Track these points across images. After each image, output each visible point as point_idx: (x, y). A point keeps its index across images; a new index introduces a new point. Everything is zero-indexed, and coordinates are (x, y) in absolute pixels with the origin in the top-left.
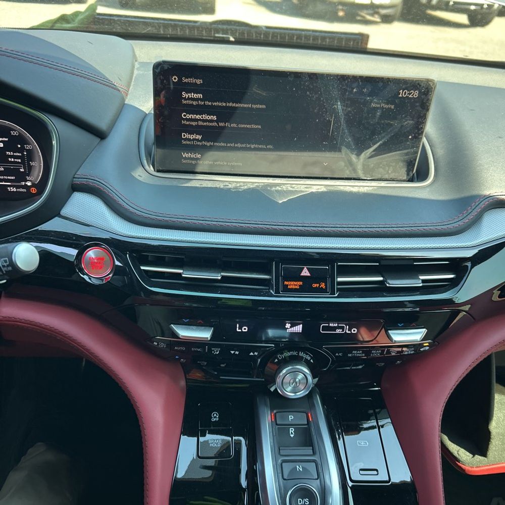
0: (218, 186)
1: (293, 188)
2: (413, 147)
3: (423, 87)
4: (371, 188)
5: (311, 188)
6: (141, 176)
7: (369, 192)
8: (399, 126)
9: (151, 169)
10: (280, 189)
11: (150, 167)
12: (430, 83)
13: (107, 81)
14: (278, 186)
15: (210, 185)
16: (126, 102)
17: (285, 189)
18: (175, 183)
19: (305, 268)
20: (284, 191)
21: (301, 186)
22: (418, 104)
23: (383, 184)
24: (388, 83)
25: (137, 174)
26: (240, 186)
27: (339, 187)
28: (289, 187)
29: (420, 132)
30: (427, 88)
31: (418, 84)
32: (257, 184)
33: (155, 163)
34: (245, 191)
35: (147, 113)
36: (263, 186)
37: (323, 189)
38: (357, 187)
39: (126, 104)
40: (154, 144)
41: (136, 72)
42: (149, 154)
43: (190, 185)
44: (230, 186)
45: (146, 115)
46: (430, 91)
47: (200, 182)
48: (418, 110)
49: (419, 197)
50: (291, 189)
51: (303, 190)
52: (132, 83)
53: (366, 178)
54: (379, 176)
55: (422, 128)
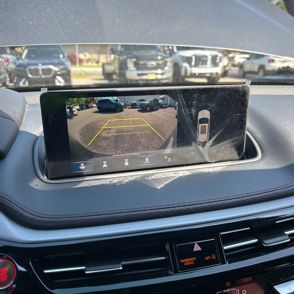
0: (104, 183)
1: (165, 175)
2: (240, 134)
3: (241, 91)
4: (222, 168)
5: (178, 173)
6: (37, 185)
7: (222, 170)
8: (229, 120)
9: (45, 178)
10: (155, 177)
11: (44, 177)
12: (245, 88)
13: (3, 113)
14: (152, 175)
15: (97, 183)
16: (20, 130)
17: (159, 177)
18: (67, 186)
19: (196, 244)
20: (158, 179)
21: (169, 173)
22: (239, 104)
23: (229, 163)
24: (217, 91)
25: (35, 184)
26: (123, 180)
27: (198, 170)
28: (161, 175)
29: (244, 123)
30: (244, 92)
31: (238, 90)
32: (135, 177)
33: (48, 173)
34: (127, 183)
35: (38, 136)
36: (141, 178)
37: (187, 173)
38: (212, 168)
39: (21, 131)
40: (46, 158)
41: (27, 110)
42: (42, 168)
43: (80, 186)
44: (114, 181)
45: (37, 138)
46: (246, 94)
47: (89, 182)
48: (240, 108)
49: (259, 169)
50: (163, 176)
51: (173, 176)
52: (25, 117)
53: (211, 162)
54: (220, 159)
55: (244, 120)
